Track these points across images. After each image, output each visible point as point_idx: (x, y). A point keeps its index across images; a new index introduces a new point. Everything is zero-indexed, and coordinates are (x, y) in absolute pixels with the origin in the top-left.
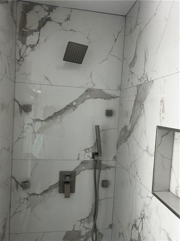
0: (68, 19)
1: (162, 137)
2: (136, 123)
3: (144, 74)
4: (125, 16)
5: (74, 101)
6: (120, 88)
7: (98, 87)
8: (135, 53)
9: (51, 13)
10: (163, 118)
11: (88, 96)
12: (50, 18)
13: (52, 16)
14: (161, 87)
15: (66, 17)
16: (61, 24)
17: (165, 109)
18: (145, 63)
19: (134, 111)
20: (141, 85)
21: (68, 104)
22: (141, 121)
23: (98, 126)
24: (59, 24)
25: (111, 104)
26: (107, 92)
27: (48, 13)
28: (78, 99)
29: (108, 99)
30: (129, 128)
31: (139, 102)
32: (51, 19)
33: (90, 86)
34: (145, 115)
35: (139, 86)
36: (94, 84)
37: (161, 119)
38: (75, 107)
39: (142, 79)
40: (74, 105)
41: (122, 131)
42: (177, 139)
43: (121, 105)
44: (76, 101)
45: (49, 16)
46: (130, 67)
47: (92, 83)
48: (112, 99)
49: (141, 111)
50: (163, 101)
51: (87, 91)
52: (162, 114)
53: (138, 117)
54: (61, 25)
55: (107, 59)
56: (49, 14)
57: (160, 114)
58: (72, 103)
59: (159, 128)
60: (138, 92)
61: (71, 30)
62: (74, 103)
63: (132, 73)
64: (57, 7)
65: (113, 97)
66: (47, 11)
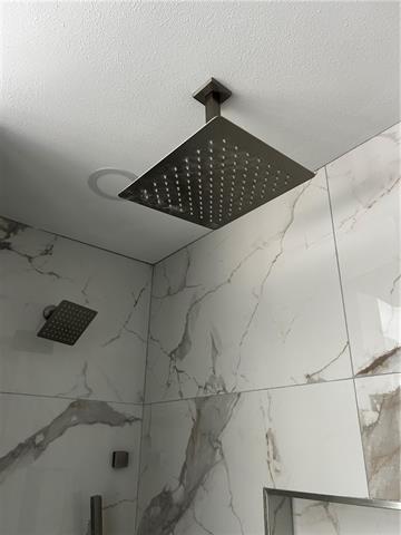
0: (47, 252)
1: (275, 512)
2: (200, 482)
3: (213, 377)
4: (153, 265)
5: (39, 433)
6: (143, 399)
7: (98, 396)
8: (186, 334)
9: (12, 235)
10: (277, 471)
11: (74, 418)
12: (9, 244)
13: (13, 240)
14: (262, 408)
15: (44, 248)
16: (30, 258)
17: (281, 453)
18: (214, 358)
19: (190, 453)
20: (207, 398)
21: (23, 441)
22: (218, 477)
23: (100, 498)
24: (26, 259)
25: (124, 438)
26: (117, 407)
27: (5, 234)
28: (49, 427)
29: (118, 425)
30: (178, 496)
31: (206, 436)
32: (12, 246)
33: (81, 393)
34: (225, 464)
35: (200, 402)
36: (90, 390)
37: (273, 474)
38: (40, 448)
39: (209, 387)
40: (37, 441)
41: (152, 505)
42: (299, 515)
43: (147, 438)
44: (45, 431)
45: (7, 241)
46: (172, 359)
47: (86, 386)
48: (127, 424)
49: (214, 454)
50: (272, 436)
51: (72, 405)
52: (273, 462)
53: (207, 469)
54: (30, 261)
55: (118, 337)
56: (8, 237)
57: (269, 463)
58: (34, 437)
59: (270, 492)
60: (199, 411)
61: (51, 273)
62: (40, 439)
63: (179, 372)
64: (26, 226)
65: (127, 421)
66: (5, 230)
